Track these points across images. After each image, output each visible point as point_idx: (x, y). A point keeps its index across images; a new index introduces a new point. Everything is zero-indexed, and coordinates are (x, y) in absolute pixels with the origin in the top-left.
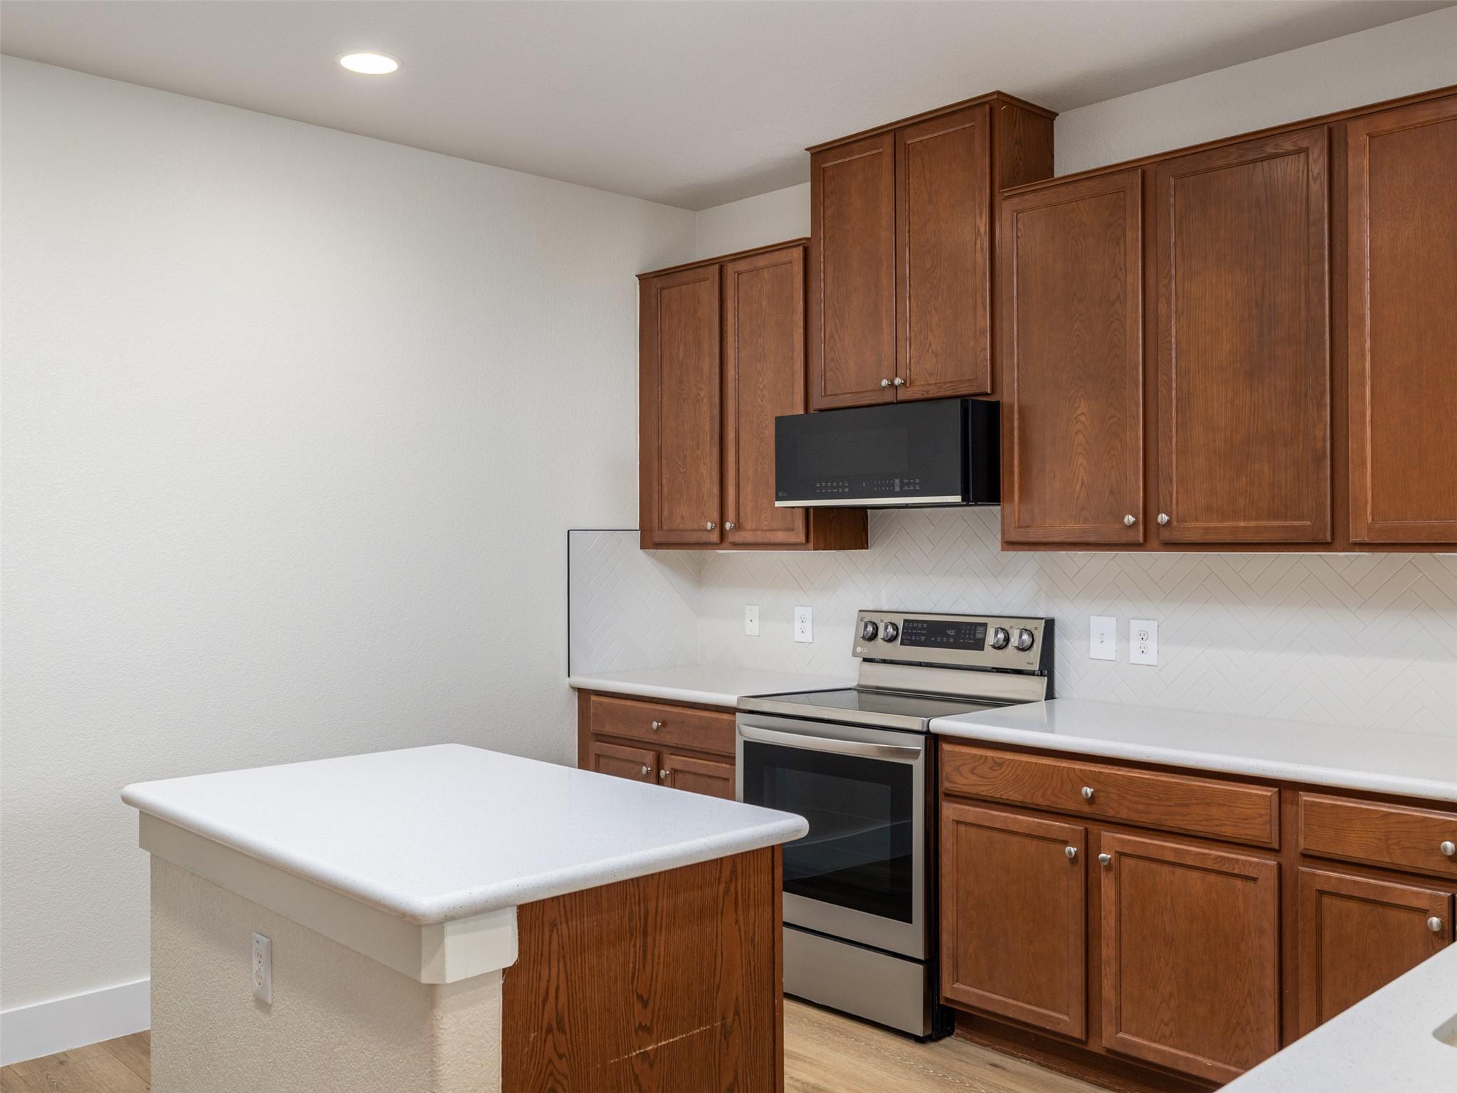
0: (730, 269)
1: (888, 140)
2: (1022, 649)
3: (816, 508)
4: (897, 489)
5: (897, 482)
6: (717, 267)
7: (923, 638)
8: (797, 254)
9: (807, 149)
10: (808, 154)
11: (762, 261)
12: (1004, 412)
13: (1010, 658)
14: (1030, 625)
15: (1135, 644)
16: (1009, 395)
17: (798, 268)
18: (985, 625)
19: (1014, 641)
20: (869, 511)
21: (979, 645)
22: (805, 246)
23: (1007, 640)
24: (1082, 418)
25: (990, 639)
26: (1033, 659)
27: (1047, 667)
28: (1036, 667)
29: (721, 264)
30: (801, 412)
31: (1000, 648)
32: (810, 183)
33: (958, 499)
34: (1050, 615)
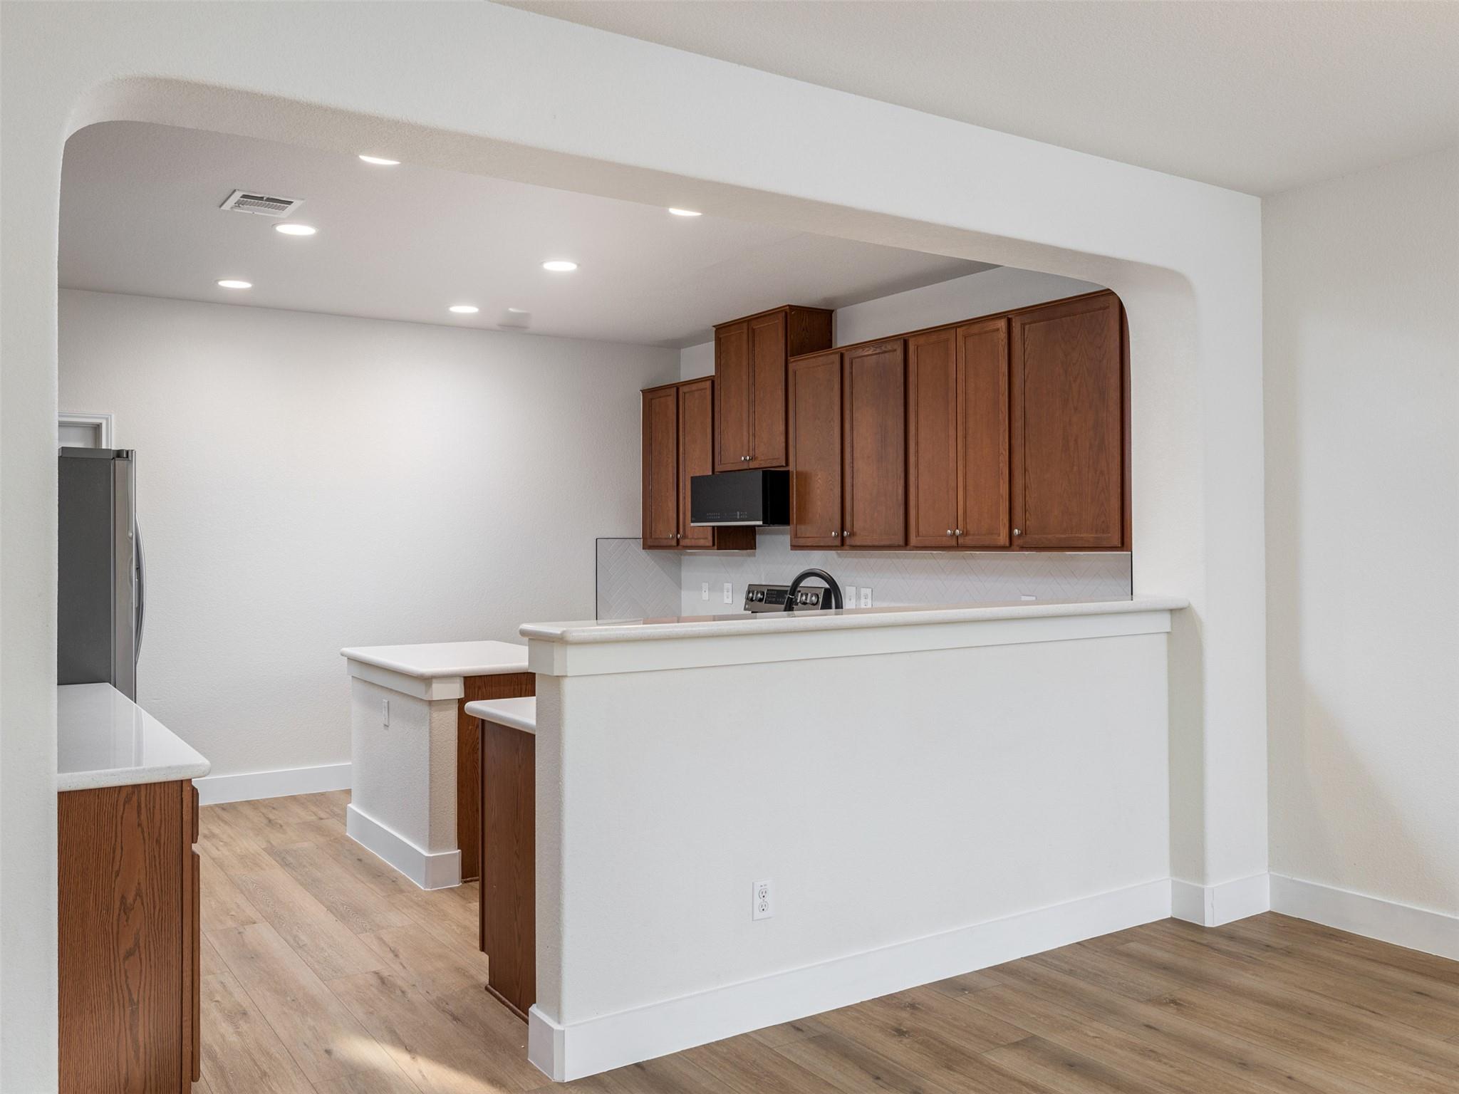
0: (682, 390)
1: (745, 325)
2: (813, 604)
3: (718, 527)
4: (738, 517)
5: (738, 513)
6: (675, 389)
7: (774, 599)
8: (708, 384)
9: (714, 326)
10: (714, 329)
11: (694, 387)
12: (791, 478)
14: (817, 591)
15: (863, 601)
16: (791, 468)
17: (709, 392)
19: (808, 600)
20: (757, 528)
22: (712, 380)
23: (806, 599)
29: (677, 387)
30: (711, 474)
32: (714, 342)
33: (760, 523)
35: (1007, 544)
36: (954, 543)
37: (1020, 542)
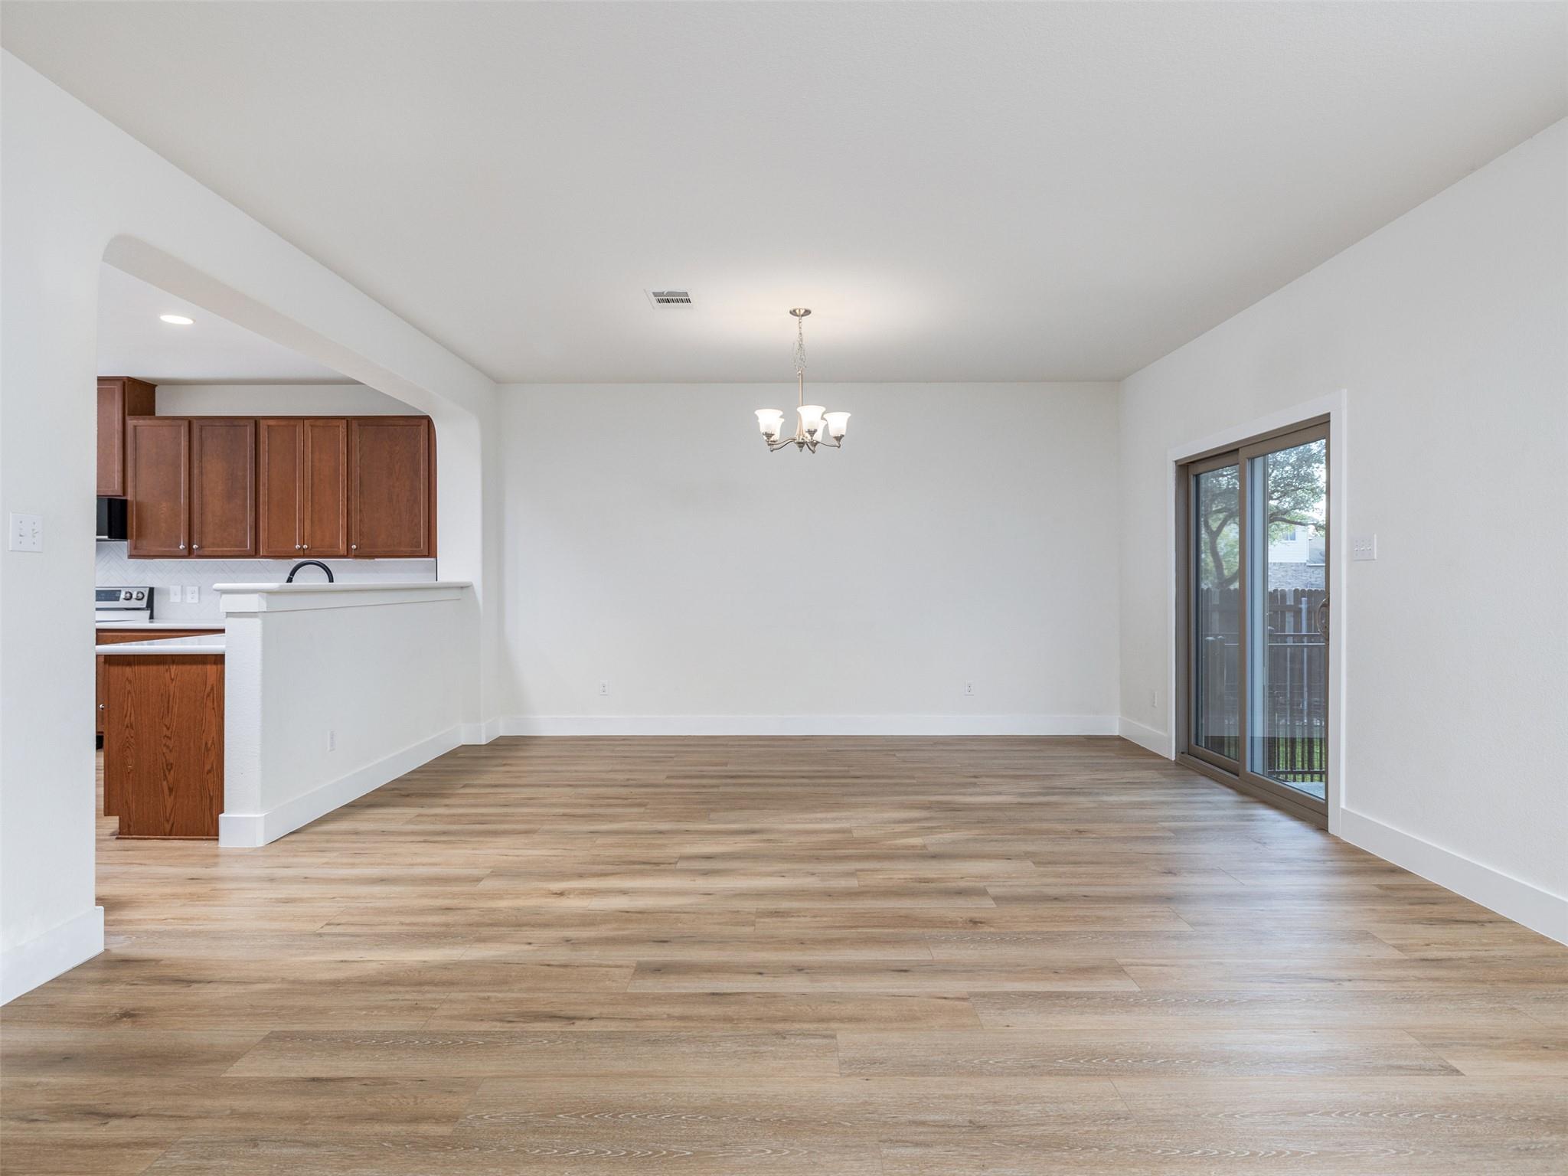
2: (138, 599)
12: (129, 505)
13: (133, 603)
14: (142, 590)
15: (188, 597)
16: (129, 497)
18: (120, 591)
19: (134, 596)
21: (117, 599)
23: (131, 597)
24: (164, 509)
25: (123, 595)
26: (143, 603)
27: (150, 605)
28: (145, 606)
31: (128, 599)
34: (152, 586)
35: (346, 554)
36: (302, 554)
37: (357, 553)
